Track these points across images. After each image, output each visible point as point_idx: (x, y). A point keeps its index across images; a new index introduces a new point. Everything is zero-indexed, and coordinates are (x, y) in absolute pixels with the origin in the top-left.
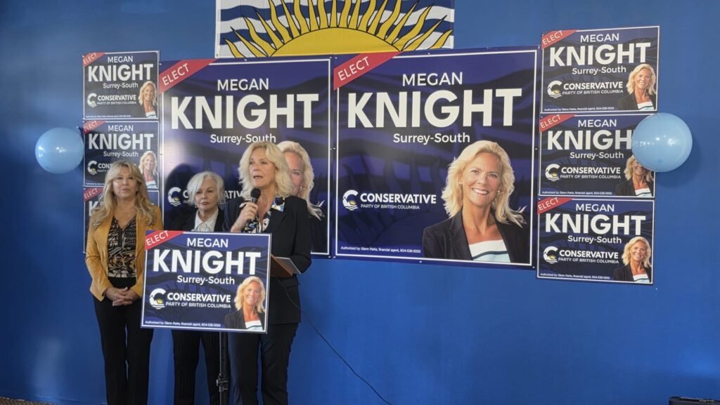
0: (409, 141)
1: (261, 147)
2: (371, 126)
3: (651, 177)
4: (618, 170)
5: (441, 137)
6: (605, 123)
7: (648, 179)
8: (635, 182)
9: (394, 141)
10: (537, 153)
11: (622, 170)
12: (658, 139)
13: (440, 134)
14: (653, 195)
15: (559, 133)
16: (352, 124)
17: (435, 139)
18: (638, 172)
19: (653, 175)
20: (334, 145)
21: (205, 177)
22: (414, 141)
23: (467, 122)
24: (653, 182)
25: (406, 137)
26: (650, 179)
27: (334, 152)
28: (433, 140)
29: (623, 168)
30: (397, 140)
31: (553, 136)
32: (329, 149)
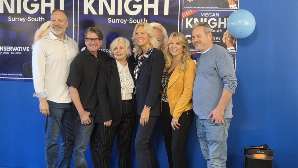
0: (116, 22)
1: (141, 25)
2: (96, 14)
3: (235, 41)
4: (219, 38)
5: (133, 20)
6: (214, 15)
7: (233, 43)
8: (227, 44)
9: (108, 22)
10: (180, 29)
11: (221, 38)
12: (240, 22)
13: (132, 19)
14: (236, 51)
15: (191, 19)
16: (86, 12)
17: (130, 21)
18: (229, 39)
19: (236, 41)
20: (76, 23)
21: (119, 40)
22: (119, 22)
23: (146, 13)
24: (236, 44)
25: (115, 20)
26: (234, 42)
27: (76, 27)
28: (129, 22)
29: (222, 37)
30: (110, 21)
31: (189, 21)
32: (74, 25)
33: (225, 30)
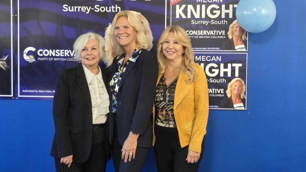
0: (75, 11)
1: (122, 16)
3: (245, 37)
4: (223, 32)
5: (99, 8)
7: (243, 38)
8: (235, 40)
9: (64, 10)
10: (168, 20)
12: (255, 10)
13: (99, 6)
14: (246, 50)
15: (184, 6)
17: (95, 9)
18: (237, 33)
19: (246, 36)
20: (15, 12)
21: (89, 37)
22: (79, 10)
24: (247, 40)
25: (73, 7)
26: (245, 38)
27: (15, 19)
28: (94, 10)
29: (227, 31)
30: (66, 9)
31: (180, 8)
32: (12, 16)
33: (230, 21)
